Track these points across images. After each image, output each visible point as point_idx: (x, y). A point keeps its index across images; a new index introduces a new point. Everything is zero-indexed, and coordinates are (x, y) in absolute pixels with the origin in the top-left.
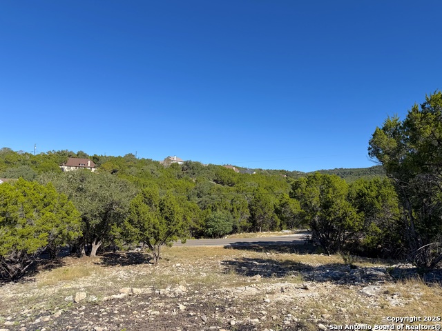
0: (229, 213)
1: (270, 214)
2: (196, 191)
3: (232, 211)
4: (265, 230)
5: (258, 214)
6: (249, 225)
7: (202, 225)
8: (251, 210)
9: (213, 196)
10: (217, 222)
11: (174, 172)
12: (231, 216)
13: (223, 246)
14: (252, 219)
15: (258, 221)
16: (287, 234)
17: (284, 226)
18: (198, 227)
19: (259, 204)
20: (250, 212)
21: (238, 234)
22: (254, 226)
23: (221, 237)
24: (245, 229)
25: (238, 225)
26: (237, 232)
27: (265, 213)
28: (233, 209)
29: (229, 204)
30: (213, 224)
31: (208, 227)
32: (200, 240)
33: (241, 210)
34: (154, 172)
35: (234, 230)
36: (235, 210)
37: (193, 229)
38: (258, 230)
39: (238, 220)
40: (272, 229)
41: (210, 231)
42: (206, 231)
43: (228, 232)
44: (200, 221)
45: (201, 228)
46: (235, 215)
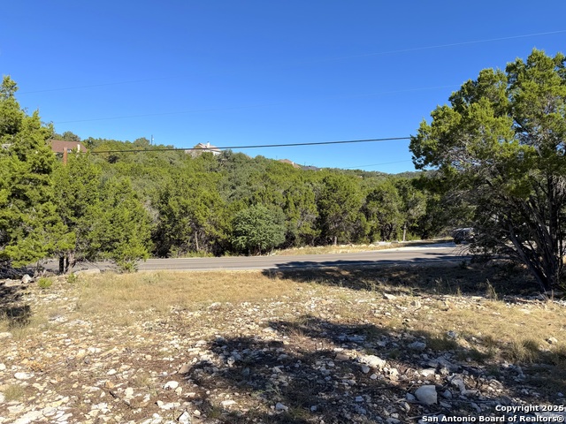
0: (280, 209)
1: (354, 214)
2: (230, 183)
3: (285, 207)
4: (343, 243)
5: (332, 214)
6: (316, 233)
7: (226, 231)
8: (320, 207)
9: (253, 186)
10: (255, 225)
11: (205, 163)
12: (283, 216)
13: (261, 269)
14: (321, 222)
15: (332, 227)
16: (385, 247)
17: (377, 236)
18: (219, 233)
19: (335, 195)
20: (318, 210)
21: (295, 249)
22: (324, 236)
23: (263, 252)
24: (307, 240)
25: (296, 232)
26: (294, 245)
27: (345, 212)
28: (287, 203)
29: (281, 196)
30: (247, 227)
31: (237, 234)
32: (222, 257)
33: (302, 205)
34: (174, 162)
35: (290, 241)
36: (292, 205)
37: (211, 238)
38: (331, 243)
39: (296, 223)
40: (355, 239)
41: (241, 241)
42: (234, 241)
43: (277, 244)
44: (223, 223)
45: (225, 236)
46: (290, 215)
